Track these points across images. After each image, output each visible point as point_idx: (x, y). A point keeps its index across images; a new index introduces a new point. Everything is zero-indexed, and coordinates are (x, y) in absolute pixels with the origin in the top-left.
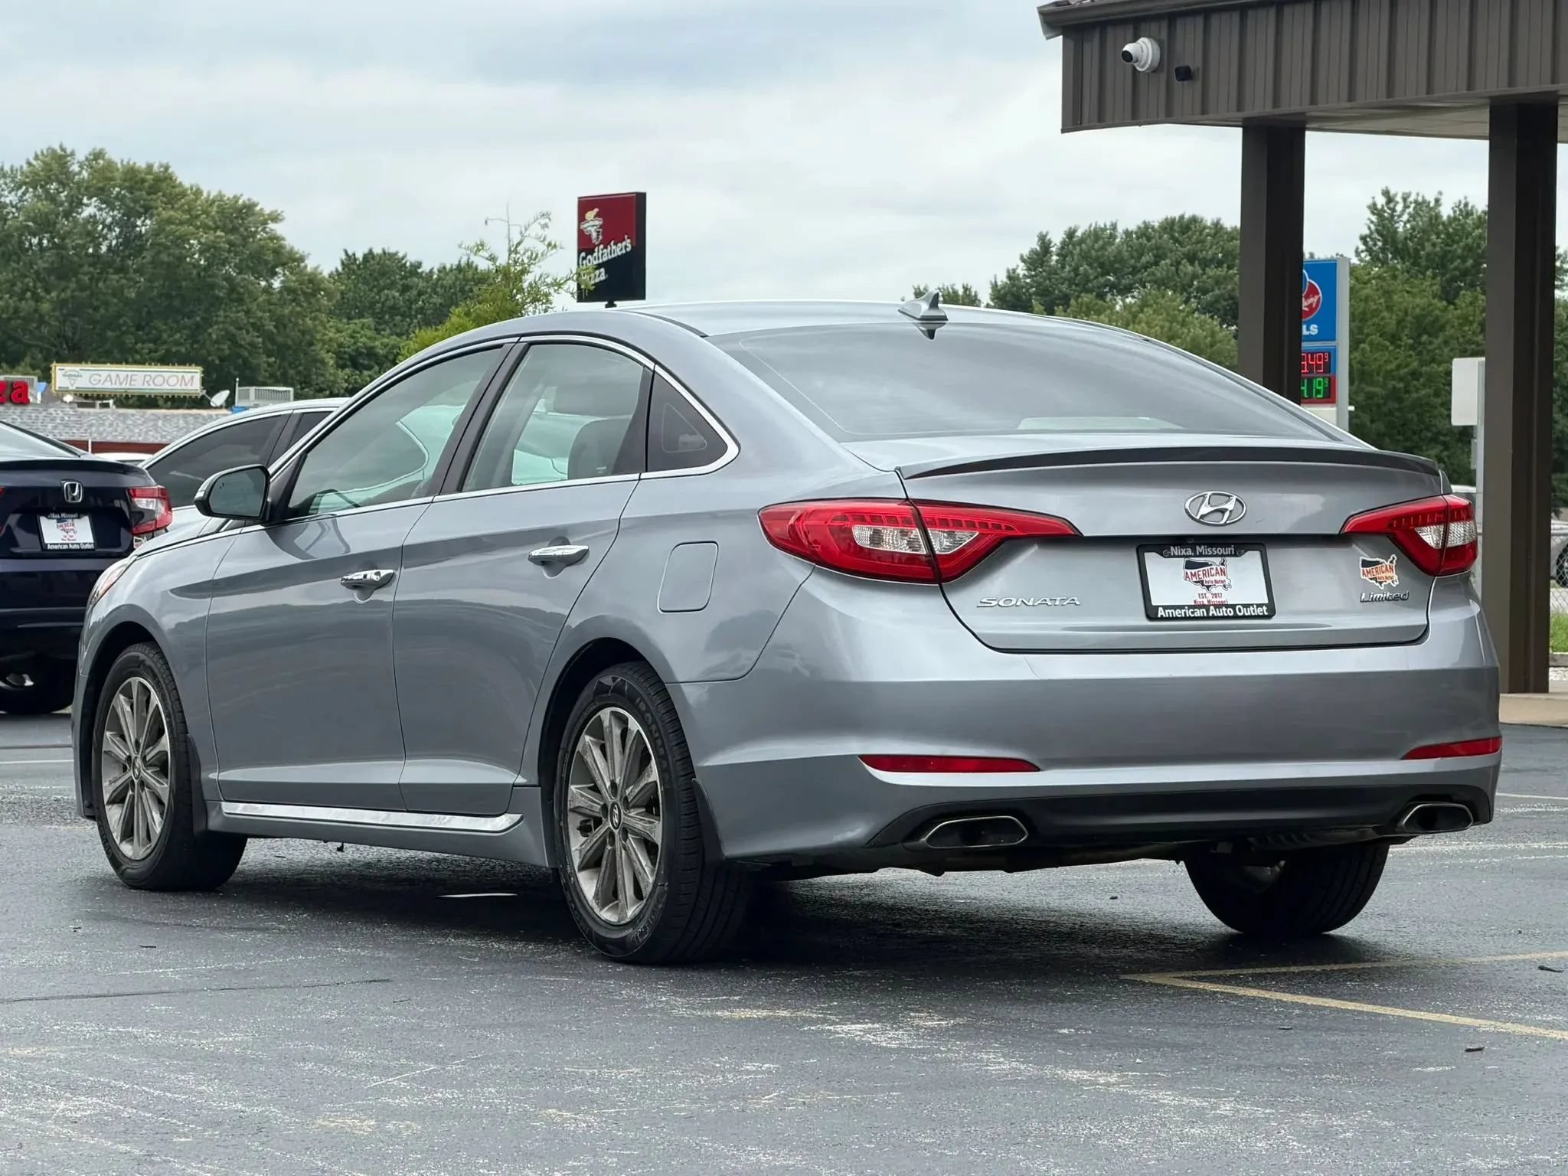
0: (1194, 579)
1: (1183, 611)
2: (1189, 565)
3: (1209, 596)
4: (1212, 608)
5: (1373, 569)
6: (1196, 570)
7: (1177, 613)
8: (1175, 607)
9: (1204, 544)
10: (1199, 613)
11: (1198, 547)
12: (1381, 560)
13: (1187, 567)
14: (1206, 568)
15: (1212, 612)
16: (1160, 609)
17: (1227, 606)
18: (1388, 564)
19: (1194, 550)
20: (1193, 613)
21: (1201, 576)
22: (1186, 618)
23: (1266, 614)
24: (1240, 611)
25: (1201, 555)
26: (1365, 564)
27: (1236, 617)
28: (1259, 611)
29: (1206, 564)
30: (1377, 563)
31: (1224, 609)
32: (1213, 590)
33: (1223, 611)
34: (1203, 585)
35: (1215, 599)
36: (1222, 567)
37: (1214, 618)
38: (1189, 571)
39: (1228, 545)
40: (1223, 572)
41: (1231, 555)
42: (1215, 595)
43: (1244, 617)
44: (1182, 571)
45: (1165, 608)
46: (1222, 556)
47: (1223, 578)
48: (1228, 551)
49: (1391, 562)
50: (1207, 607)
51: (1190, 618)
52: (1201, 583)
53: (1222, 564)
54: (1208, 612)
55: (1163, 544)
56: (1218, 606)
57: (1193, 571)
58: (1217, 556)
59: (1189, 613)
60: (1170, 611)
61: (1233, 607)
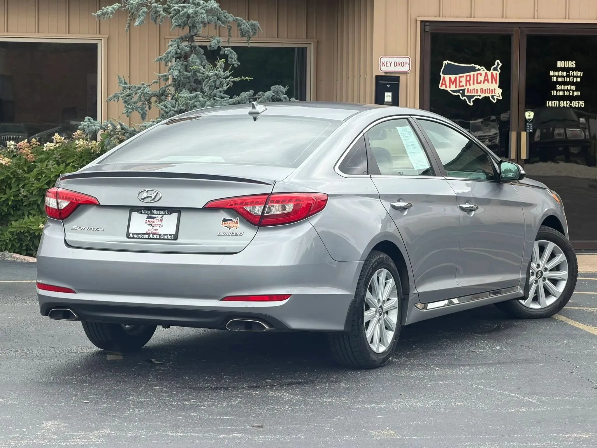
0: (149, 223)
1: (139, 235)
2: (149, 218)
3: (153, 230)
4: (151, 235)
5: (228, 222)
6: (151, 220)
7: (137, 236)
8: (137, 234)
9: (155, 210)
10: (145, 236)
11: (152, 211)
12: (233, 219)
13: (147, 218)
14: (154, 219)
15: (151, 236)
16: (131, 234)
17: (157, 234)
18: (236, 220)
19: (151, 212)
20: (143, 236)
21: (152, 222)
22: (140, 238)
23: (172, 238)
24: (162, 237)
25: (153, 214)
26: (225, 220)
27: (160, 239)
28: (170, 237)
29: (155, 218)
30: (231, 220)
31: (156, 235)
32: (155, 228)
33: (155, 236)
34: (151, 226)
35: (154, 231)
36: (161, 219)
37: (151, 239)
38: (147, 220)
39: (165, 210)
40: (161, 221)
41: (165, 214)
42: (155, 230)
43: (163, 239)
44: (145, 219)
45: (133, 234)
46: (162, 214)
47: (160, 223)
48: (164, 212)
49: (237, 220)
50: (149, 234)
51: (142, 238)
52: (151, 225)
53: (162, 218)
54: (149, 236)
55: (139, 209)
56: (154, 234)
57: (149, 220)
58: (160, 214)
59: (141, 236)
60: (134, 235)
61: (160, 235)
